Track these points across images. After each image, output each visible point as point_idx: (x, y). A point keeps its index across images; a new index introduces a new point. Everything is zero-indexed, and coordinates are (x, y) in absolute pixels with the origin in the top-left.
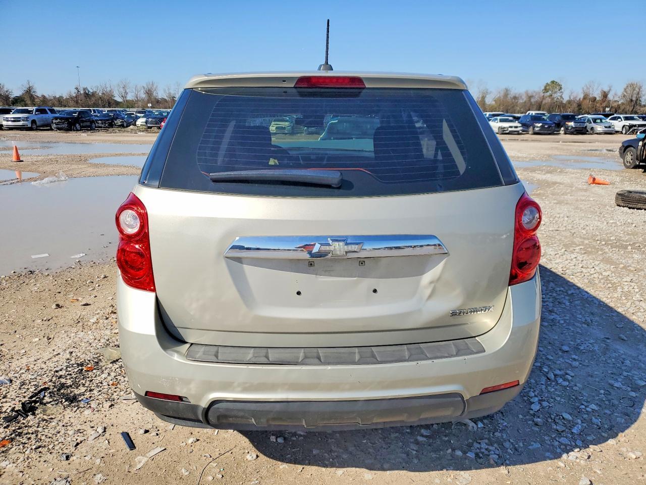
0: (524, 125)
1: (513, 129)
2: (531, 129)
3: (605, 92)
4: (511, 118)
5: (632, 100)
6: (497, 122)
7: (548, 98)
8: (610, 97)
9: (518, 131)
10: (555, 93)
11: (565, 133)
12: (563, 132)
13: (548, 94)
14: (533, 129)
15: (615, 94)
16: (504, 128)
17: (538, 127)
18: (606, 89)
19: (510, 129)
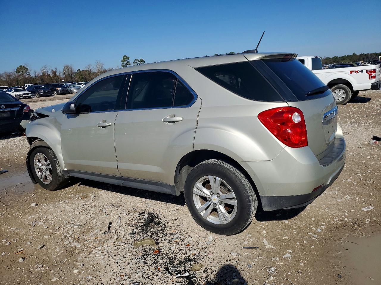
0: (32, 92)
1: (26, 95)
2: (37, 94)
3: (54, 71)
4: (21, 89)
5: (69, 75)
6: (13, 92)
7: (21, 76)
8: (58, 74)
9: (30, 96)
10: (25, 73)
11: (58, 95)
12: (56, 94)
13: (21, 73)
14: (39, 94)
15: (60, 72)
16: (20, 95)
17: (41, 92)
18: (54, 70)
19: (24, 96)
